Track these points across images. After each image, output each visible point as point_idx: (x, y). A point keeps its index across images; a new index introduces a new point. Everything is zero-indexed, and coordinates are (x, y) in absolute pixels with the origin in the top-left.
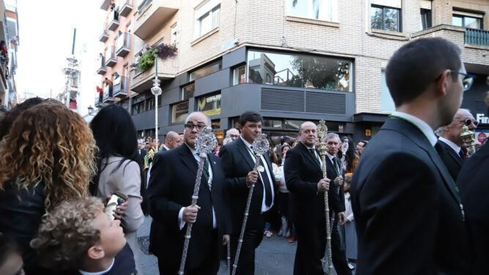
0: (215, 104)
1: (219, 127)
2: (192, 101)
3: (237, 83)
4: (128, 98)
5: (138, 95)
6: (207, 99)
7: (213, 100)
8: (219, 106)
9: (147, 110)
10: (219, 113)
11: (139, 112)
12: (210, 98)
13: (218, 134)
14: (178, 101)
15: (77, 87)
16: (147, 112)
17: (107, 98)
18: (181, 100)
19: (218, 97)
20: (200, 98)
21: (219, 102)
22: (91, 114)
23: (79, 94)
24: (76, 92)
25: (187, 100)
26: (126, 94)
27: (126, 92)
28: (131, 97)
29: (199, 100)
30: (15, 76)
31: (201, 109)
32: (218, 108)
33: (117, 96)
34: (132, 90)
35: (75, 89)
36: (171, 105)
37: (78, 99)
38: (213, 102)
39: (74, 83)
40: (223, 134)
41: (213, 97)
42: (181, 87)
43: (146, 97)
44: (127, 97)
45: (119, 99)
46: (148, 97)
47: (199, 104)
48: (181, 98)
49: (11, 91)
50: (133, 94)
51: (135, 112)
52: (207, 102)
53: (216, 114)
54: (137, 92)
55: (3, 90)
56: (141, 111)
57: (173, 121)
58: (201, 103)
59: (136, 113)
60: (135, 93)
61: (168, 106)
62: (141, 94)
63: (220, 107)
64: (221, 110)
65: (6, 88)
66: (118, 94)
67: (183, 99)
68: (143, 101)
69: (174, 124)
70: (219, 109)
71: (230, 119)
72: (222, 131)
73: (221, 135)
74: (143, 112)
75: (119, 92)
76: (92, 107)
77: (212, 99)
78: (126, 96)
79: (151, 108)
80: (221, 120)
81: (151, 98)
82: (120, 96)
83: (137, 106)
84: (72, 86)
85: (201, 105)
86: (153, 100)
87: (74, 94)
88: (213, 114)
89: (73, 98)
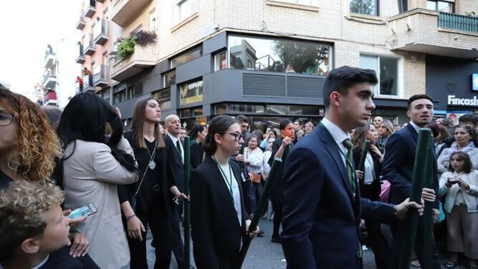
0: (197, 91)
1: (201, 114)
2: (173, 88)
3: (219, 69)
4: (109, 87)
5: (118, 84)
6: (189, 86)
7: (195, 87)
9: (129, 98)
10: (202, 99)
11: (120, 101)
12: (192, 84)
13: (201, 120)
14: (160, 88)
15: (55, 77)
16: (129, 100)
18: (162, 88)
19: (200, 83)
20: (182, 85)
21: (201, 89)
23: (58, 84)
24: (55, 82)
25: (168, 87)
26: (107, 83)
27: (107, 81)
28: (112, 86)
29: (181, 87)
32: (200, 94)
33: (98, 85)
34: (113, 79)
35: (53, 79)
36: (153, 93)
37: (57, 89)
38: (195, 88)
39: (52, 73)
40: (206, 121)
41: (194, 83)
42: (162, 74)
43: (127, 86)
45: (99, 89)
46: (130, 86)
47: (181, 91)
48: (163, 86)
50: (115, 82)
51: (117, 101)
52: (189, 89)
53: (198, 100)
54: (118, 81)
56: (123, 100)
58: (183, 90)
62: (122, 82)
63: (202, 93)
64: (203, 96)
66: (98, 83)
68: (125, 90)
70: (201, 96)
71: (213, 105)
72: (204, 117)
73: (204, 121)
74: (125, 101)
75: (99, 81)
78: (106, 85)
79: (133, 97)
80: (204, 107)
81: (133, 86)
82: (100, 85)
83: (118, 95)
84: (51, 77)
85: (183, 92)
86: (134, 88)
87: (52, 84)
88: (196, 101)
89: (52, 88)
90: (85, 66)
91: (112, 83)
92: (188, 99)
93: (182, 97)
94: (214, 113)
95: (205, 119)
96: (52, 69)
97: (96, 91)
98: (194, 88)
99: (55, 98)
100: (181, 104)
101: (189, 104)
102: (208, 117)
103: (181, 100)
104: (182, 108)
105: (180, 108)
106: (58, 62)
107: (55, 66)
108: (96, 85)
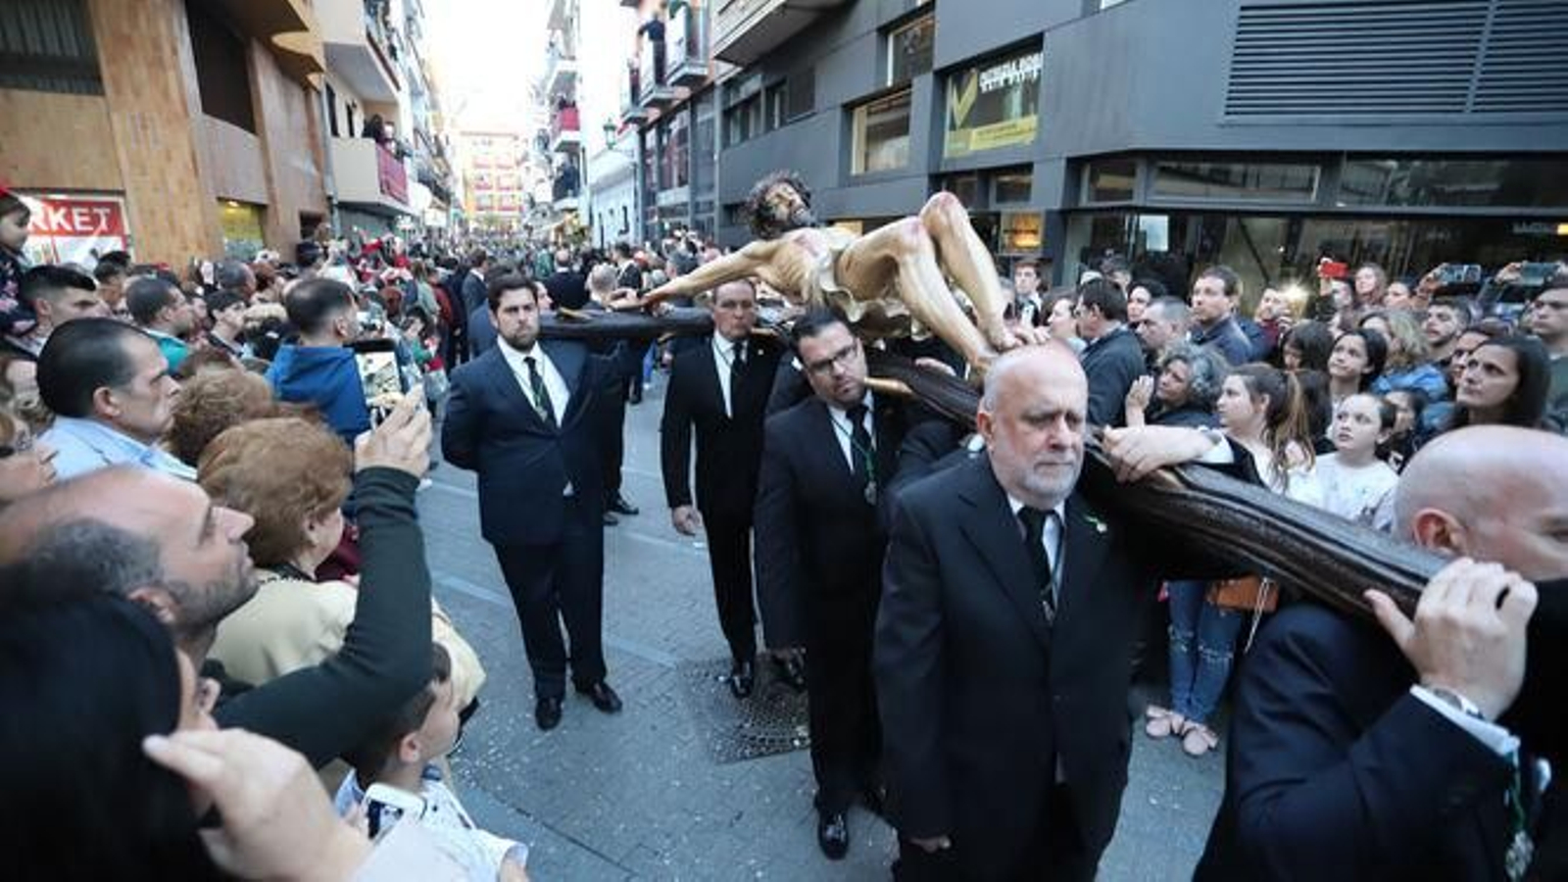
0: (1016, 99)
1: (1025, 194)
2: (923, 86)
4: (712, 85)
5: (739, 74)
6: (984, 75)
7: (1006, 81)
8: (1032, 106)
9: (769, 127)
10: (1029, 138)
11: (744, 136)
12: (996, 70)
14: (871, 90)
15: (573, 58)
16: (771, 134)
17: (651, 92)
18: (881, 87)
19: (1030, 66)
20: (954, 74)
21: (1031, 89)
22: (614, 147)
23: (581, 80)
24: (574, 75)
25: (903, 86)
26: (705, 72)
27: (703, 66)
28: (719, 82)
29: (950, 81)
30: (418, 45)
31: (958, 123)
32: (1025, 113)
33: (681, 82)
34: (719, 57)
35: (569, 66)
36: (849, 108)
37: (581, 95)
38: (1007, 88)
39: (567, 44)
40: (1041, 230)
41: (1006, 66)
42: (884, 31)
43: (764, 79)
44: (708, 82)
45: (683, 93)
46: (774, 79)
47: (952, 99)
48: (886, 80)
49: (415, 94)
50: (725, 70)
51: (735, 135)
52: (984, 89)
53: (1016, 140)
54: (737, 64)
55: (393, 96)
56: (751, 135)
57: (856, 168)
58: (960, 98)
59: (737, 140)
60: (731, 66)
61: (838, 113)
62: (748, 70)
63: (1036, 108)
64: (1040, 121)
65: (398, 88)
66: (679, 75)
67: (889, 83)
68: (757, 95)
69: (857, 181)
70: (1032, 120)
71: (1075, 165)
72: (1036, 215)
73: (1034, 232)
74: (757, 136)
75: (682, 65)
76: (613, 123)
77: (1004, 75)
78: (703, 78)
79: (783, 123)
80: (1036, 166)
81: (782, 82)
82: (685, 81)
83: (738, 113)
84: (562, 57)
85: (958, 104)
86: (785, 88)
87: (568, 81)
88: (1006, 143)
91: (722, 71)
92: (974, 132)
93: (953, 127)
94: (1077, 197)
95: (1037, 224)
96: (566, 31)
97: (676, 102)
98: (1002, 84)
99: (575, 126)
100: (946, 154)
101: (977, 154)
102: (1049, 213)
103: (948, 135)
104: (950, 168)
105: (943, 169)
106: (578, 9)
107: (572, 20)
108: (673, 79)
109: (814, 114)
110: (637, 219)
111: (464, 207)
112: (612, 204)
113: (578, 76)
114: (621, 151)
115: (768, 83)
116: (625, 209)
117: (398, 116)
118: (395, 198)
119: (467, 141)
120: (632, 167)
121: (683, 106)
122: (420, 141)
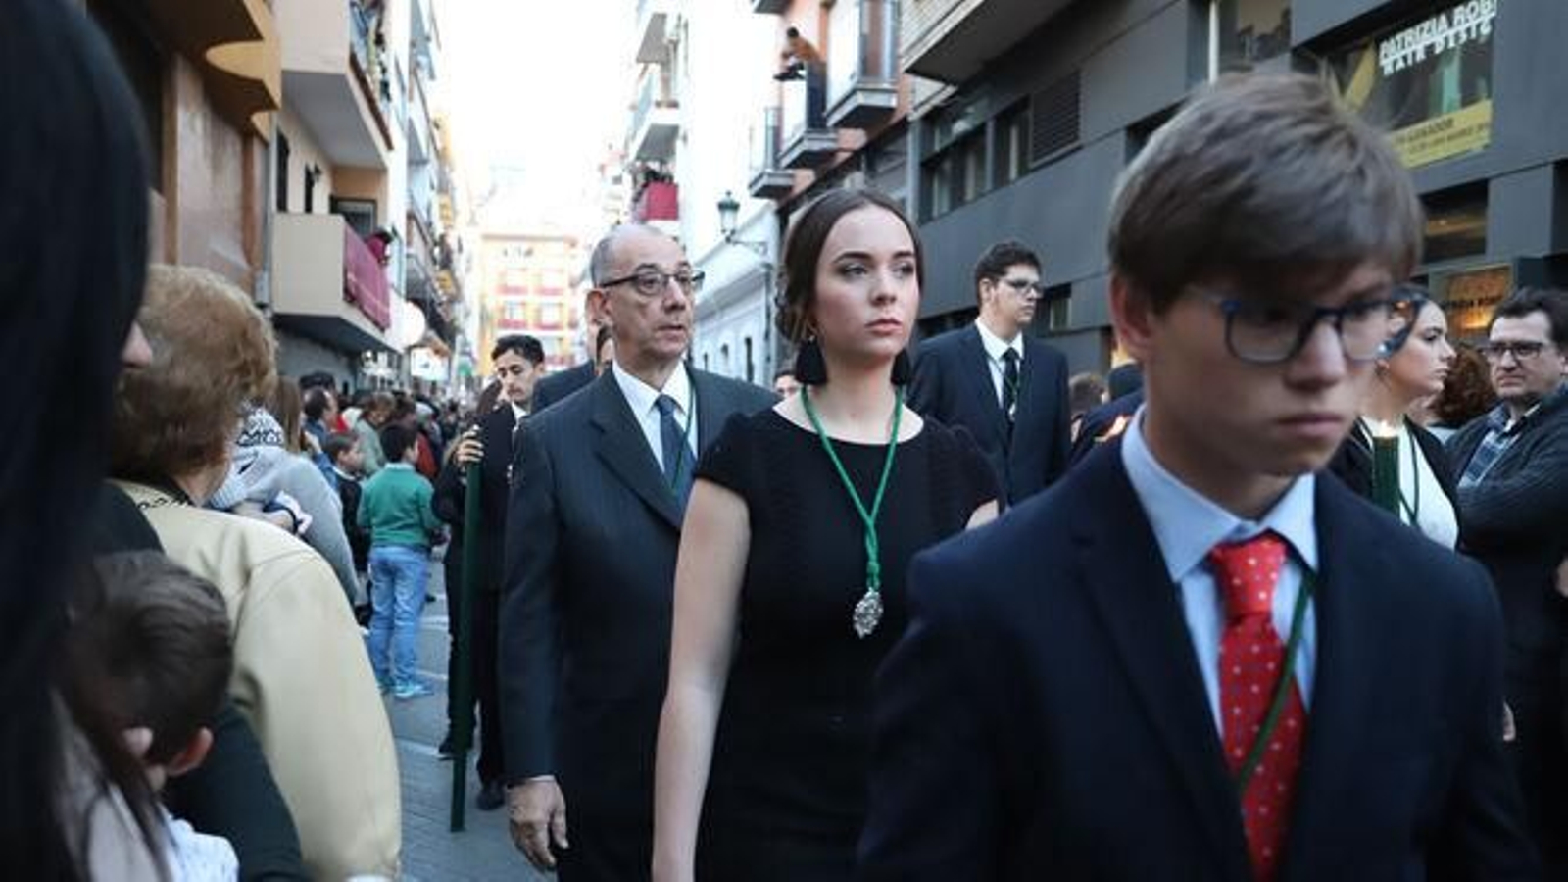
0: (1450, 78)
1: (1475, 246)
4: (904, 124)
5: (952, 97)
6: (1387, 46)
7: (1430, 49)
8: (1482, 84)
9: (1001, 178)
10: (1484, 137)
11: (957, 199)
12: (1409, 34)
15: (674, 105)
16: (1003, 191)
17: (800, 141)
19: (1473, 16)
20: (1332, 49)
21: (1479, 57)
22: (735, 238)
23: (685, 139)
24: (674, 130)
26: (893, 102)
27: (888, 91)
28: (914, 116)
29: (1324, 64)
30: (428, 85)
32: (1468, 98)
33: (846, 122)
34: (913, 70)
35: (665, 117)
37: (682, 168)
38: (1432, 63)
39: (666, 83)
43: (992, 104)
44: (895, 119)
45: (855, 139)
46: (1004, 103)
49: (416, 161)
50: (927, 92)
51: (941, 201)
52: (1388, 70)
54: (946, 82)
55: (379, 156)
56: (970, 194)
58: (1343, 86)
59: (945, 209)
60: (936, 86)
61: (1118, 139)
63: (1489, 91)
64: (1499, 110)
65: (389, 145)
66: (848, 107)
68: (980, 130)
70: (1482, 111)
72: (1499, 270)
74: (980, 195)
75: (853, 92)
76: (736, 198)
77: (1426, 40)
78: (890, 110)
79: (1024, 171)
80: (1494, 189)
81: (1024, 103)
82: (860, 117)
83: (947, 165)
84: (658, 104)
86: (1030, 113)
87: (662, 142)
88: (1441, 152)
89: (663, 162)
90: (794, 25)
91: (921, 98)
96: (666, 64)
97: (842, 156)
98: (1421, 56)
99: (671, 211)
106: (686, 26)
107: (675, 44)
108: (837, 117)
109: (1079, 148)
110: (768, 359)
111: (476, 355)
112: (726, 337)
113: (681, 133)
114: (746, 244)
115: (998, 107)
116: (748, 342)
117: (385, 193)
118: (366, 314)
119: (496, 247)
120: (763, 270)
121: (854, 161)
122: (415, 230)
